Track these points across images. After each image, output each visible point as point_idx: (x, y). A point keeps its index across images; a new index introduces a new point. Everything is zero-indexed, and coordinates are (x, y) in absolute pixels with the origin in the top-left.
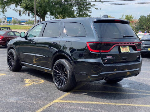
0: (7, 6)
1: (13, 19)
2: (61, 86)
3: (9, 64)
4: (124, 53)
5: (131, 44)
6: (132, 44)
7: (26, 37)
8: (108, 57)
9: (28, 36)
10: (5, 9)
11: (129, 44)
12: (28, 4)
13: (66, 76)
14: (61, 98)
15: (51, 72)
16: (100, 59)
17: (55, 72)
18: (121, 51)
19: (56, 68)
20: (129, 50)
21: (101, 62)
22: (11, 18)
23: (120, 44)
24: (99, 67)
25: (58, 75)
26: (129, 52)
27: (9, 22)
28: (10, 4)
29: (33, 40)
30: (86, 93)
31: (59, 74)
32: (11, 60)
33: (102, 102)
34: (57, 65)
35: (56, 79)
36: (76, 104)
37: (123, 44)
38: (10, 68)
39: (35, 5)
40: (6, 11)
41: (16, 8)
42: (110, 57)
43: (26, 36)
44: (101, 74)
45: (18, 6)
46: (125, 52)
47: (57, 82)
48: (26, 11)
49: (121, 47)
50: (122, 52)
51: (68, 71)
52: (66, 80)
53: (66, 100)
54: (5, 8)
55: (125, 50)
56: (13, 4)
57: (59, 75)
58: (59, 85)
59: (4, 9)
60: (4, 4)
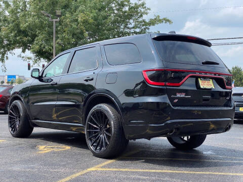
0: (9, 50)
1: (17, 77)
2: (100, 149)
3: (11, 126)
4: (205, 89)
5: (215, 75)
6: (217, 76)
7: (40, 78)
8: (178, 95)
9: (44, 76)
10: (6, 55)
11: (213, 76)
12: (42, 46)
13: (109, 130)
14: (101, 165)
15: (83, 129)
16: (166, 96)
17: (90, 127)
18: (199, 86)
19: (91, 120)
20: (212, 85)
21: (168, 101)
22: (14, 76)
23: (198, 74)
24: (165, 115)
25: (95, 132)
26: (213, 88)
27: (10, 82)
28: (14, 48)
29: (53, 80)
30: (144, 161)
31: (97, 129)
32: (14, 118)
33: (171, 170)
34: (93, 114)
35: (90, 139)
36: (127, 172)
37: (203, 75)
38: (12, 132)
39: (54, 48)
40: (7, 58)
41: (23, 55)
42: (183, 95)
43: (40, 75)
44: (168, 124)
45: (27, 50)
46: (207, 88)
47: (93, 143)
48: (40, 59)
49: (199, 79)
50: (202, 87)
51: (112, 122)
52: (109, 137)
53: (109, 168)
54: (5, 53)
55: (207, 84)
56: (19, 47)
57: (97, 132)
58: (96, 149)
59: (3, 55)
60: (4, 47)
